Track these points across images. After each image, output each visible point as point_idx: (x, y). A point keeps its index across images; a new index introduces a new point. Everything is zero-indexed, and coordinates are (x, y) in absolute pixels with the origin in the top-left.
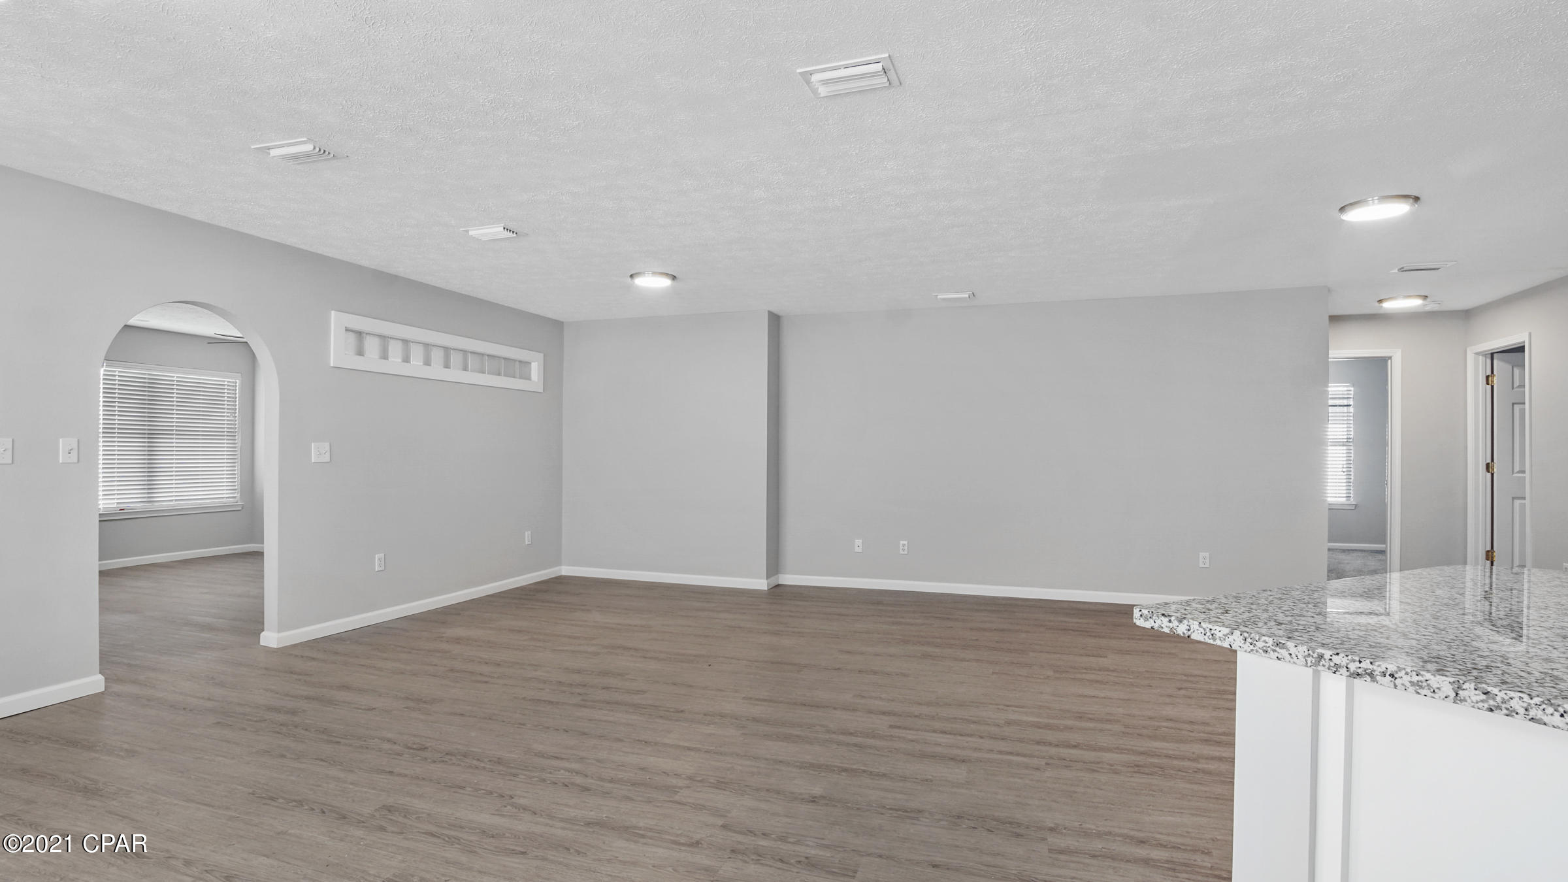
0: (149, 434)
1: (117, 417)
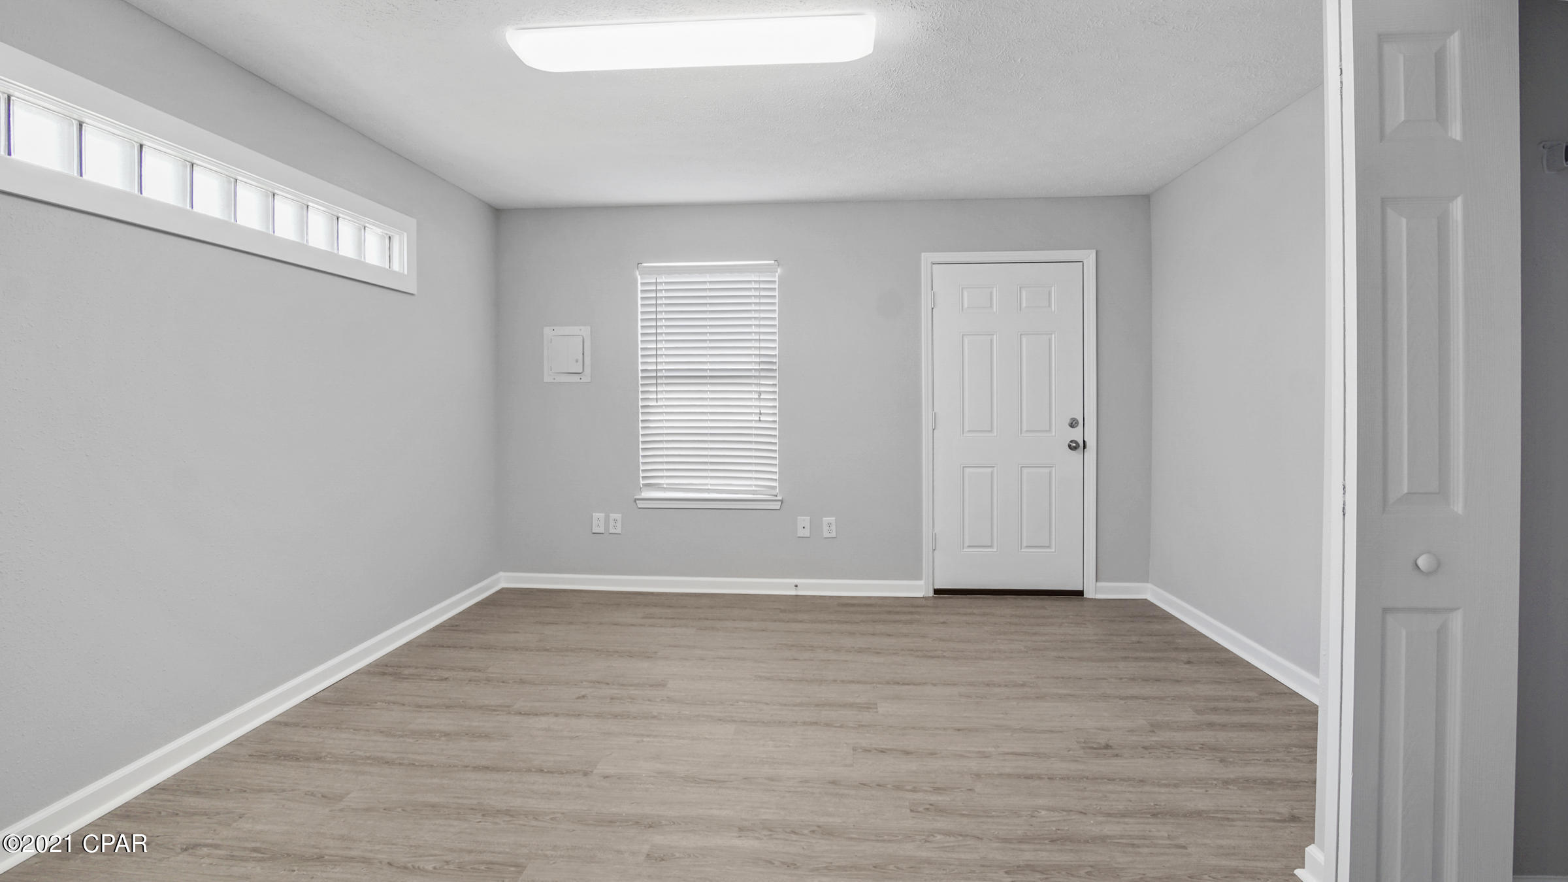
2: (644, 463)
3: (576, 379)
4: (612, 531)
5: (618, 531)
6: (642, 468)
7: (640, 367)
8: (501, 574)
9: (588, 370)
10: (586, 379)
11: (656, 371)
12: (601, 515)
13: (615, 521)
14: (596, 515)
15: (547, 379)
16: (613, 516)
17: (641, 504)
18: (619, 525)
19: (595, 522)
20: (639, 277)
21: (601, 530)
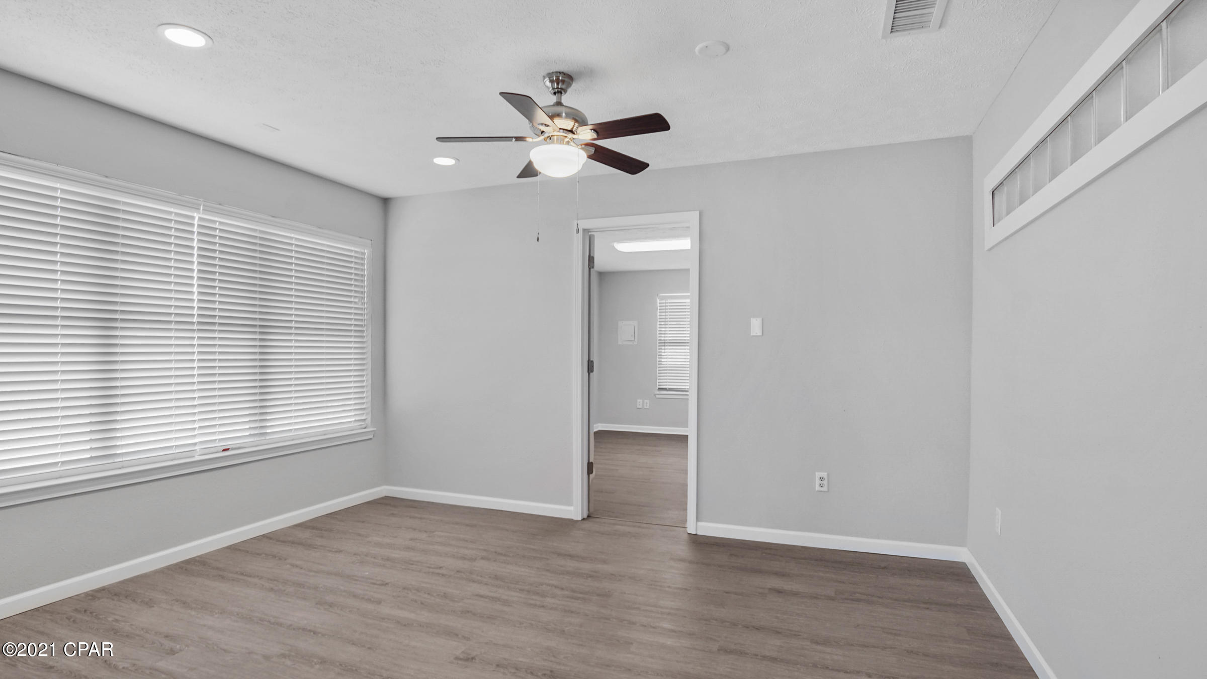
0: (261, 326)
1: (217, 298)
2: (659, 376)
3: (631, 343)
4: (645, 407)
5: (648, 407)
6: (658, 378)
7: (658, 339)
8: (599, 424)
9: (636, 340)
10: (635, 343)
11: (665, 340)
12: (641, 401)
13: (647, 403)
14: (638, 400)
15: (620, 343)
16: (645, 401)
17: (657, 396)
18: (648, 405)
19: (638, 404)
20: (658, 300)
21: (641, 407)
